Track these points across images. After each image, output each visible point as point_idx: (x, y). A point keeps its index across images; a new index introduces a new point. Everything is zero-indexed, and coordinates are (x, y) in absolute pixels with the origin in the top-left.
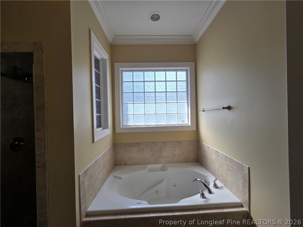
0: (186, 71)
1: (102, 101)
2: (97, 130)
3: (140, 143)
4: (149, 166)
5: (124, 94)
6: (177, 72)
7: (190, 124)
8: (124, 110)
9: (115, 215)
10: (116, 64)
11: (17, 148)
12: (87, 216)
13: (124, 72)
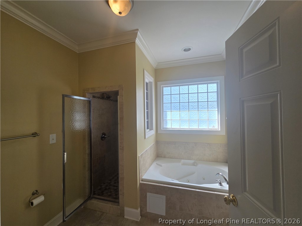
0: (217, 83)
1: (149, 111)
2: (147, 131)
3: (175, 142)
4: (182, 161)
5: (164, 104)
6: (208, 85)
7: (220, 130)
8: (164, 116)
9: (158, 183)
10: (159, 83)
11: (103, 139)
12: (142, 181)
13: (164, 88)
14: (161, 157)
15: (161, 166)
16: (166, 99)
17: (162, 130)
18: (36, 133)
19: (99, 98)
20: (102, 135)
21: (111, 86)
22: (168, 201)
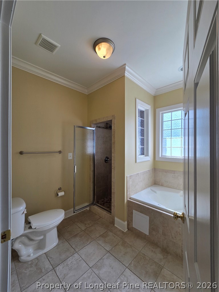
1: (145, 138)
2: (140, 156)
3: (175, 171)
5: (164, 131)
8: (164, 144)
9: (143, 204)
10: (157, 110)
11: (107, 162)
12: (130, 199)
13: (164, 115)
14: (159, 185)
15: (155, 192)
16: (166, 126)
17: (161, 157)
18: (61, 151)
19: (103, 128)
20: (106, 158)
21: (107, 117)
22: (151, 222)
